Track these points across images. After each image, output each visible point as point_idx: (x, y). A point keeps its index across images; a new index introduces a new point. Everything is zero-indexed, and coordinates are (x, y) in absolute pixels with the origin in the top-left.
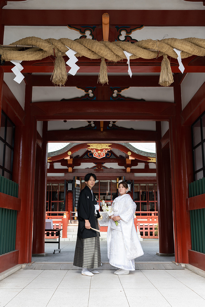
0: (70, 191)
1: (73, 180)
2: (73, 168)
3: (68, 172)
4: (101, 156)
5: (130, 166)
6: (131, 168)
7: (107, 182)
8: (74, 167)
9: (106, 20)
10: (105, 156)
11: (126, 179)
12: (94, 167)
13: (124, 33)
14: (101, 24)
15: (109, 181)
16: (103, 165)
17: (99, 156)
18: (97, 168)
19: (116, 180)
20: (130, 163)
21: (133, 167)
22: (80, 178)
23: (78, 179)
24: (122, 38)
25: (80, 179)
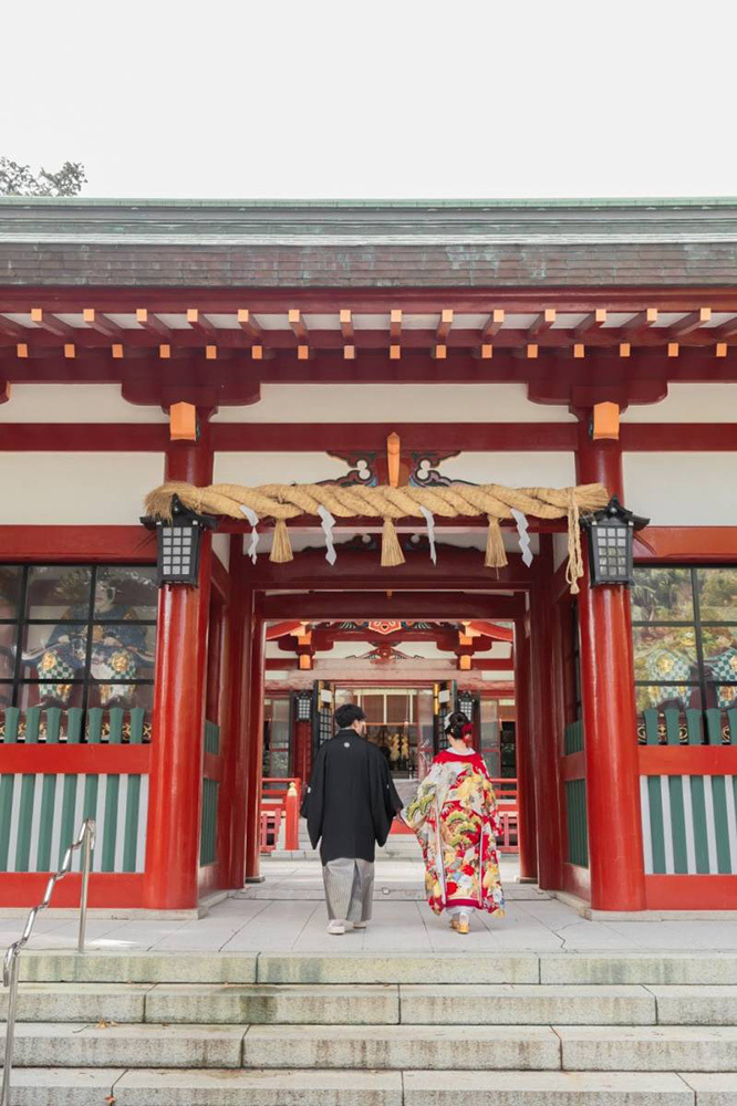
0: (305, 721)
1: (311, 691)
2: (311, 655)
3: (299, 668)
4: (391, 628)
5: (469, 650)
6: (474, 657)
7: (405, 696)
8: (314, 654)
9: (394, 446)
10: (400, 628)
11: (459, 688)
12: (373, 653)
13: (425, 465)
14: (386, 451)
15: (412, 693)
16: (395, 648)
17: (385, 627)
18: (379, 657)
19: (433, 689)
20: (470, 643)
21: (479, 655)
22: (332, 684)
23: (327, 687)
24: (423, 474)
25: (332, 688)
